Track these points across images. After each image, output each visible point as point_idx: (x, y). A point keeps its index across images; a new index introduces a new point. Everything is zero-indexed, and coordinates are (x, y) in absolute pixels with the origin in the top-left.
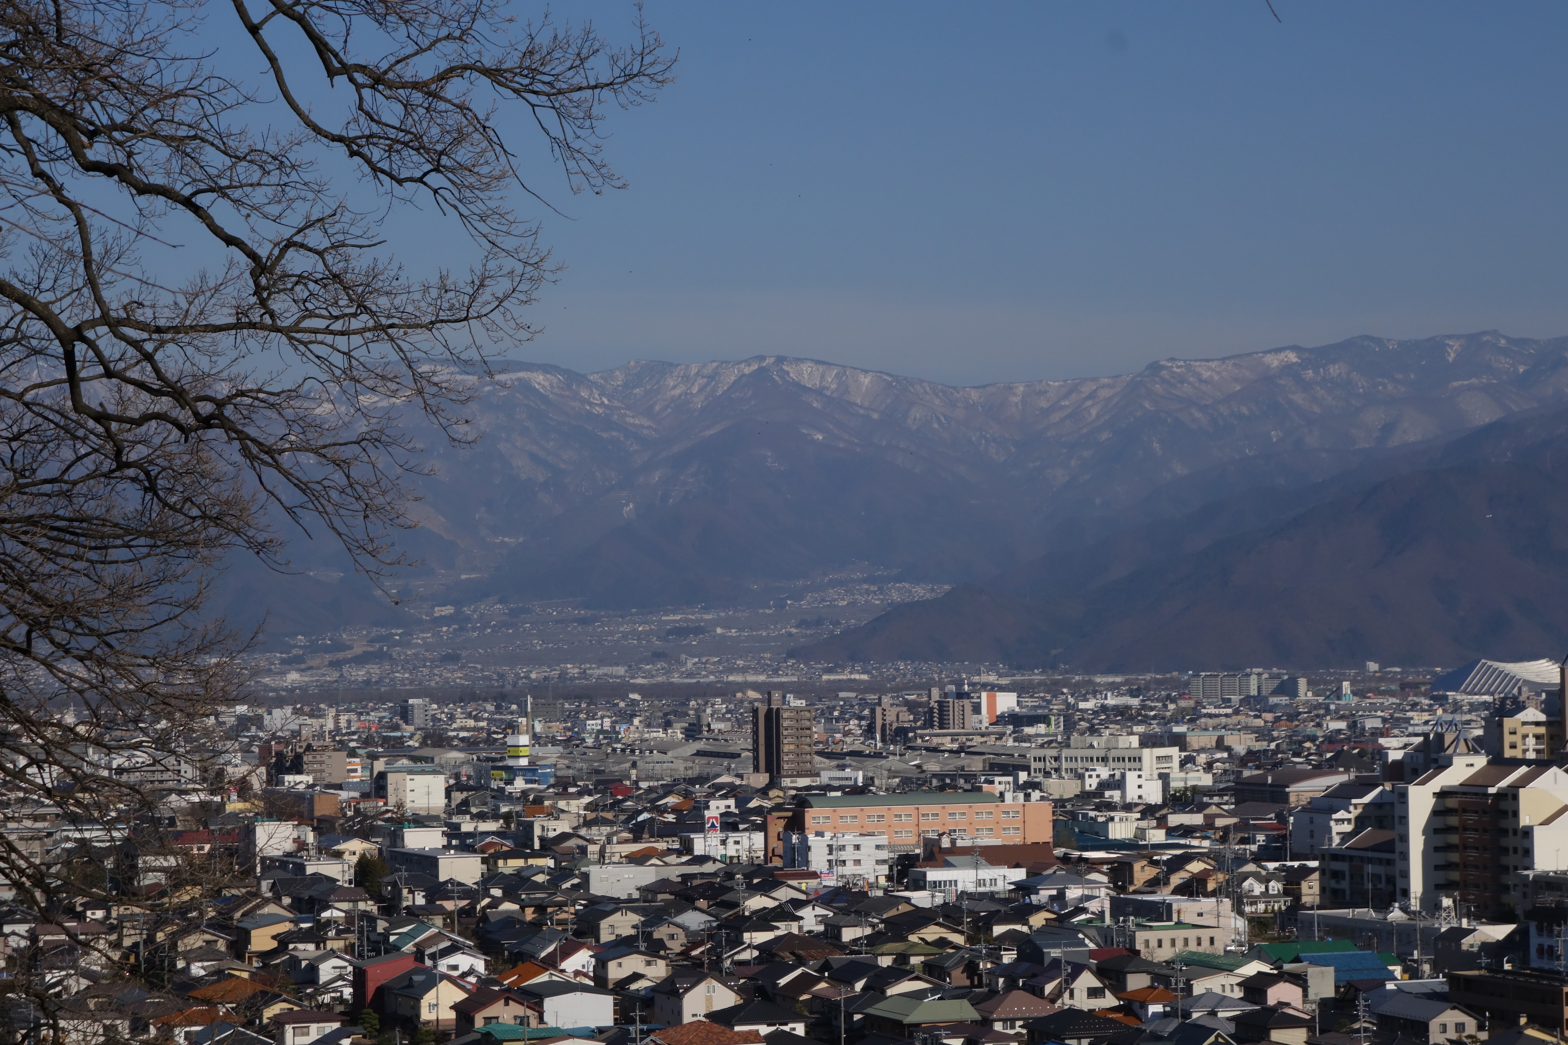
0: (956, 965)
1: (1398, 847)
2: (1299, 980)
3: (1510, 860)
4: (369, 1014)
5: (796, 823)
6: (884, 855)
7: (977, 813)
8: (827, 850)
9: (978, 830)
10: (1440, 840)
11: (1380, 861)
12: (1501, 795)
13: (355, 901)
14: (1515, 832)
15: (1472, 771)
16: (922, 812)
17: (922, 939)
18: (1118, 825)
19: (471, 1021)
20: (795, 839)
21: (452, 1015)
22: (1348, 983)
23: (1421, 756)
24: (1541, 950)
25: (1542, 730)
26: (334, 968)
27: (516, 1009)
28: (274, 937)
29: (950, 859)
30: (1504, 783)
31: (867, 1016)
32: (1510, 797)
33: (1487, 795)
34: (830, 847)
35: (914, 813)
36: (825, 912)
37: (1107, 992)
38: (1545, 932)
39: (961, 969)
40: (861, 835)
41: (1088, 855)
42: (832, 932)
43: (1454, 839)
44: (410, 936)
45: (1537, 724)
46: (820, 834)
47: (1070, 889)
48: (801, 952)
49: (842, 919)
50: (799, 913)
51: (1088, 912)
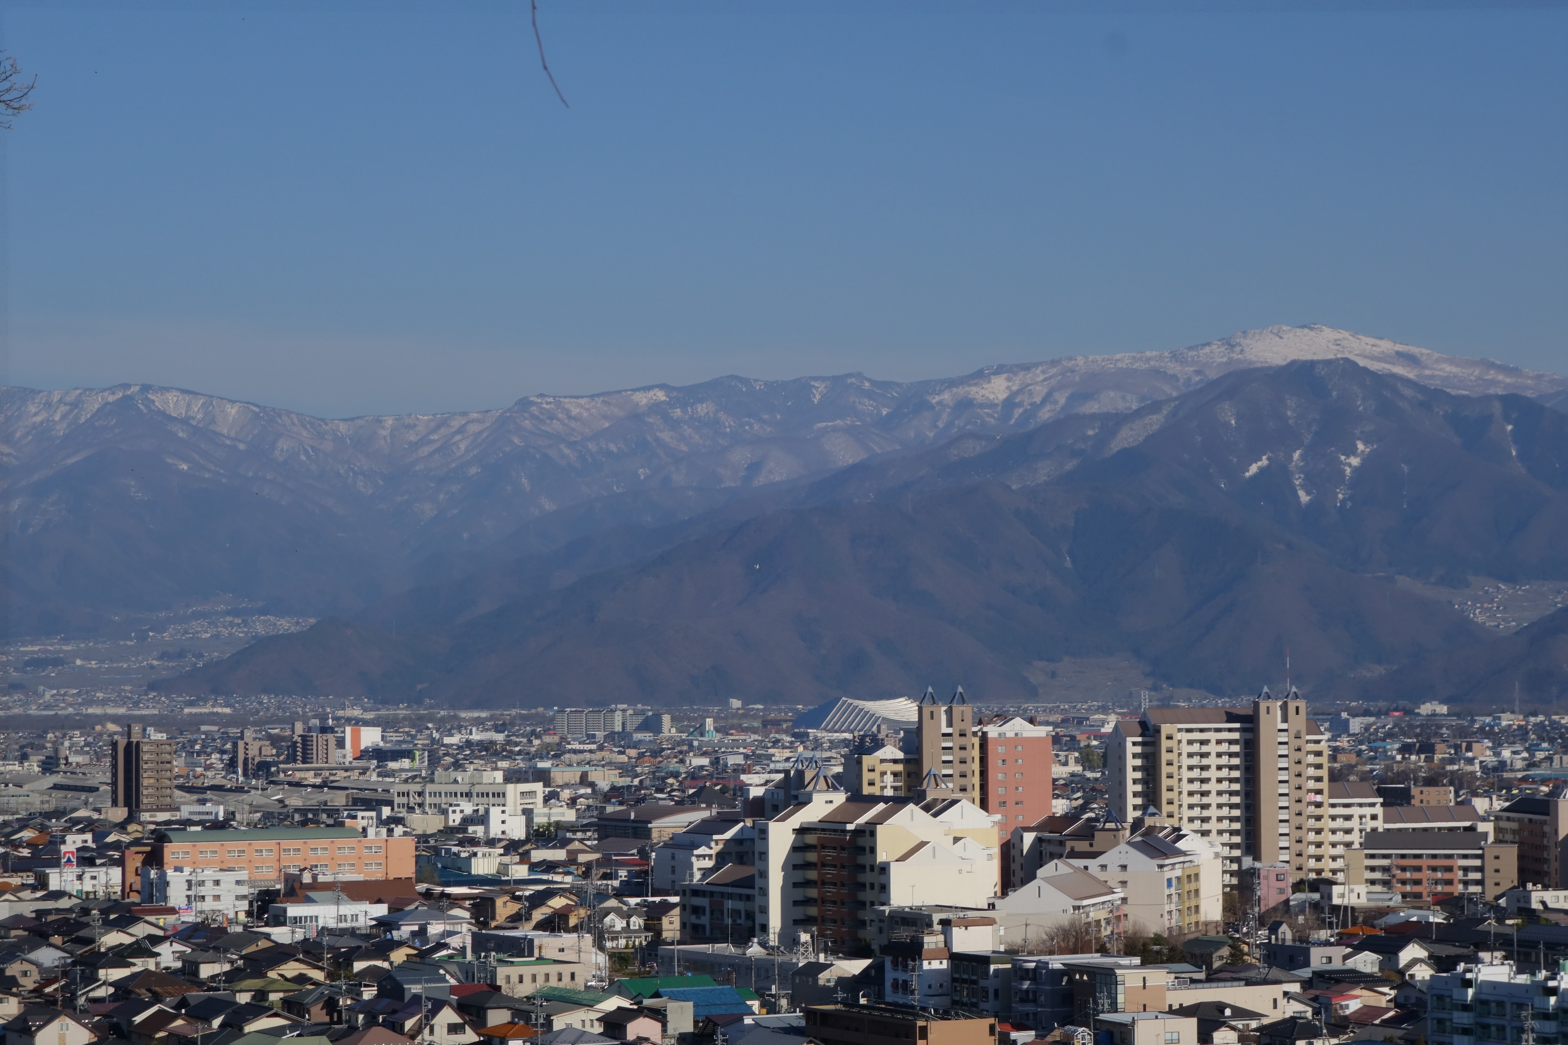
0: (316, 1001)
1: (758, 882)
2: (659, 1015)
3: (867, 896)
5: (154, 858)
6: (244, 890)
7: (339, 849)
8: (186, 886)
9: (340, 865)
10: (799, 876)
11: (740, 897)
12: (858, 832)
14: (872, 868)
15: (831, 808)
16: (283, 847)
17: (282, 976)
18: (481, 861)
20: (153, 874)
22: (707, 1018)
23: (781, 792)
24: (895, 985)
25: (900, 768)
29: (311, 894)
30: (862, 820)
32: (868, 833)
33: (845, 831)
34: (189, 882)
35: (275, 848)
36: (183, 948)
37: (467, 1027)
38: (900, 967)
39: (321, 1005)
40: (221, 870)
41: (450, 890)
42: (190, 969)
43: (813, 875)
45: (895, 761)
46: (178, 869)
47: (432, 924)
48: (157, 989)
49: (200, 956)
50: (156, 950)
51: (449, 948)
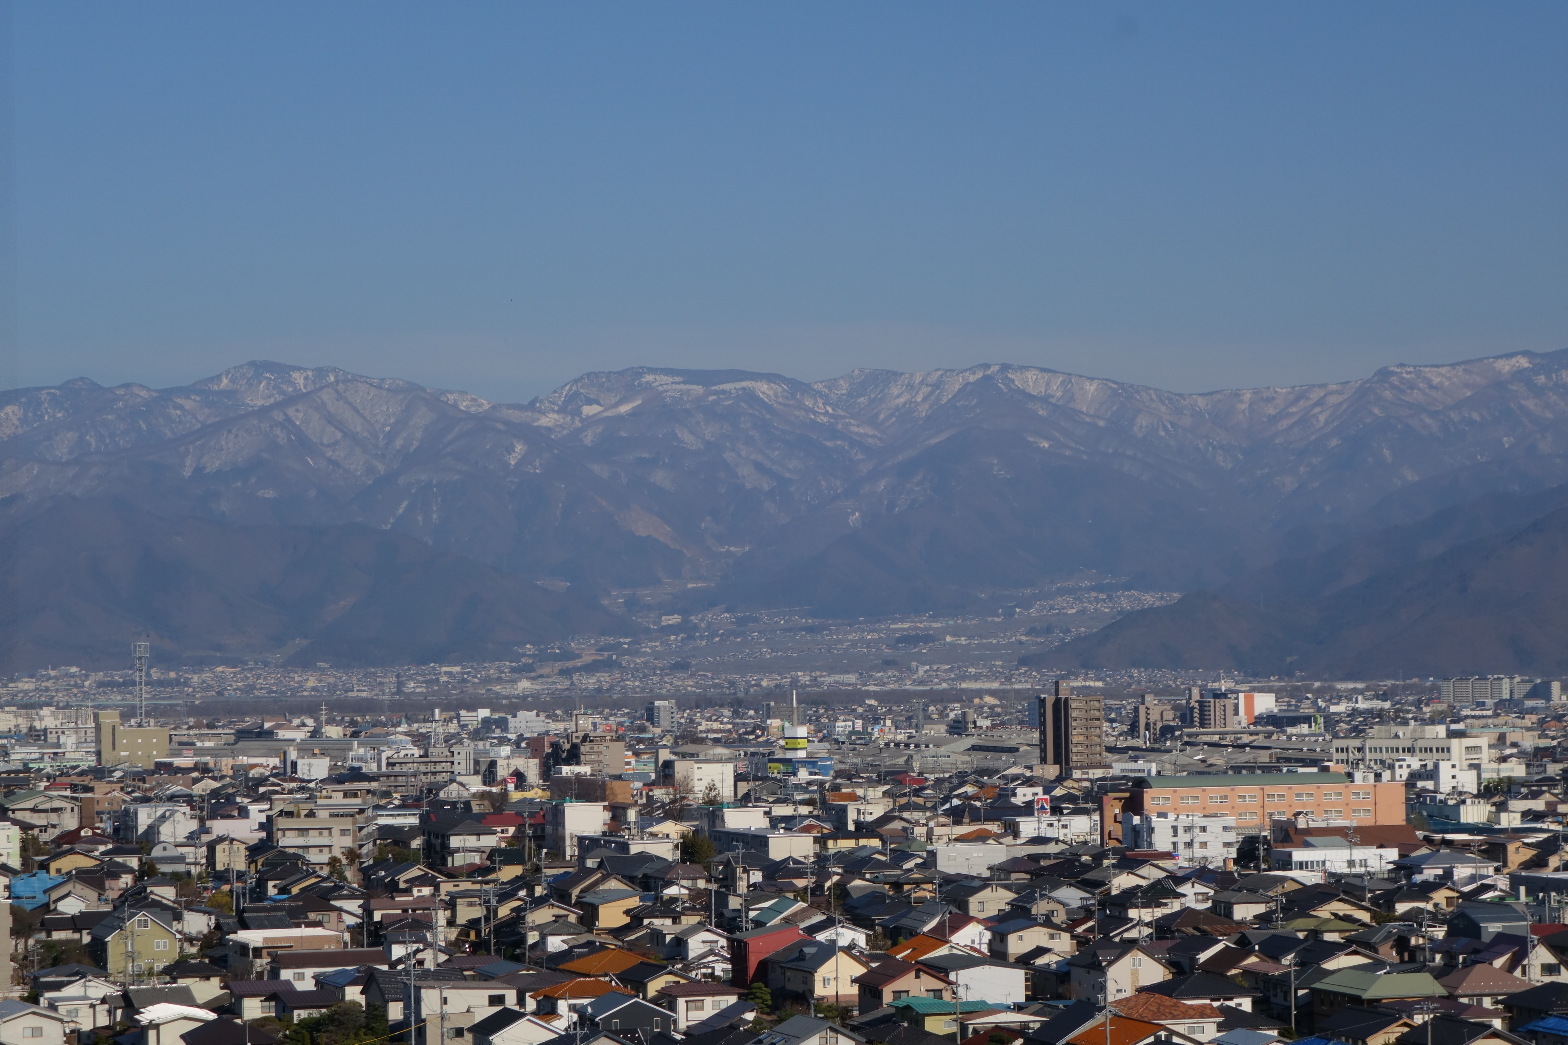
0: (1385, 939)
4: (760, 988)
5: (1134, 804)
6: (1232, 837)
7: (1326, 794)
8: (1171, 832)
9: (1326, 812)
13: (695, 879)
16: (1267, 792)
17: (1335, 915)
18: (1470, 808)
19: (879, 995)
20: (1136, 820)
21: (855, 990)
26: (704, 942)
27: (928, 982)
28: (627, 912)
29: (1309, 839)
31: (1314, 991)
34: (1175, 829)
35: (1258, 793)
36: (1206, 890)
37: (1563, 969)
39: (1391, 943)
40: (1204, 816)
41: (1449, 837)
42: (1222, 909)
44: (775, 911)
46: (1162, 815)
47: (1457, 868)
48: (1206, 927)
49: (1225, 896)
50: (1181, 890)
51: (1496, 889)
